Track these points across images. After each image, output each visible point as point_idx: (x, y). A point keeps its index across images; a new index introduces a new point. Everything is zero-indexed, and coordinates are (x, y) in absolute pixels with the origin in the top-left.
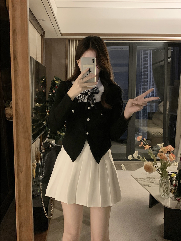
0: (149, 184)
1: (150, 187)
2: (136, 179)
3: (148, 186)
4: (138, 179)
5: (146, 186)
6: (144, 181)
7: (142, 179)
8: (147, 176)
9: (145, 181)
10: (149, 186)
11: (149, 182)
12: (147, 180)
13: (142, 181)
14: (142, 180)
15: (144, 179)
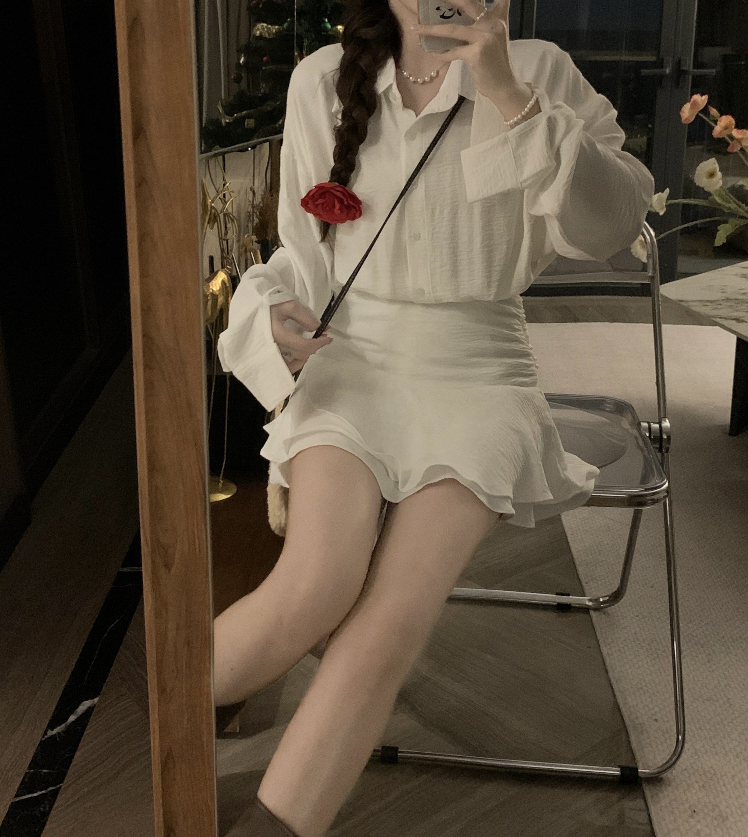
0: (736, 314)
1: (743, 321)
2: (682, 301)
3: (734, 319)
4: (688, 301)
5: (726, 318)
6: (717, 308)
7: (708, 301)
8: (727, 295)
9: (719, 306)
10: (738, 320)
11: (737, 311)
12: (729, 304)
13: (707, 308)
14: (707, 304)
15: (714, 301)
